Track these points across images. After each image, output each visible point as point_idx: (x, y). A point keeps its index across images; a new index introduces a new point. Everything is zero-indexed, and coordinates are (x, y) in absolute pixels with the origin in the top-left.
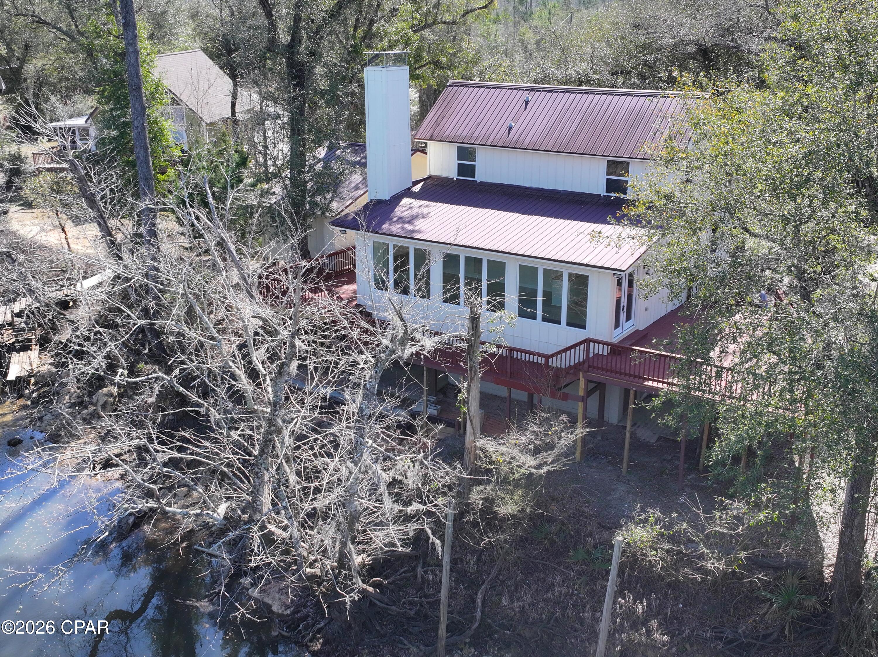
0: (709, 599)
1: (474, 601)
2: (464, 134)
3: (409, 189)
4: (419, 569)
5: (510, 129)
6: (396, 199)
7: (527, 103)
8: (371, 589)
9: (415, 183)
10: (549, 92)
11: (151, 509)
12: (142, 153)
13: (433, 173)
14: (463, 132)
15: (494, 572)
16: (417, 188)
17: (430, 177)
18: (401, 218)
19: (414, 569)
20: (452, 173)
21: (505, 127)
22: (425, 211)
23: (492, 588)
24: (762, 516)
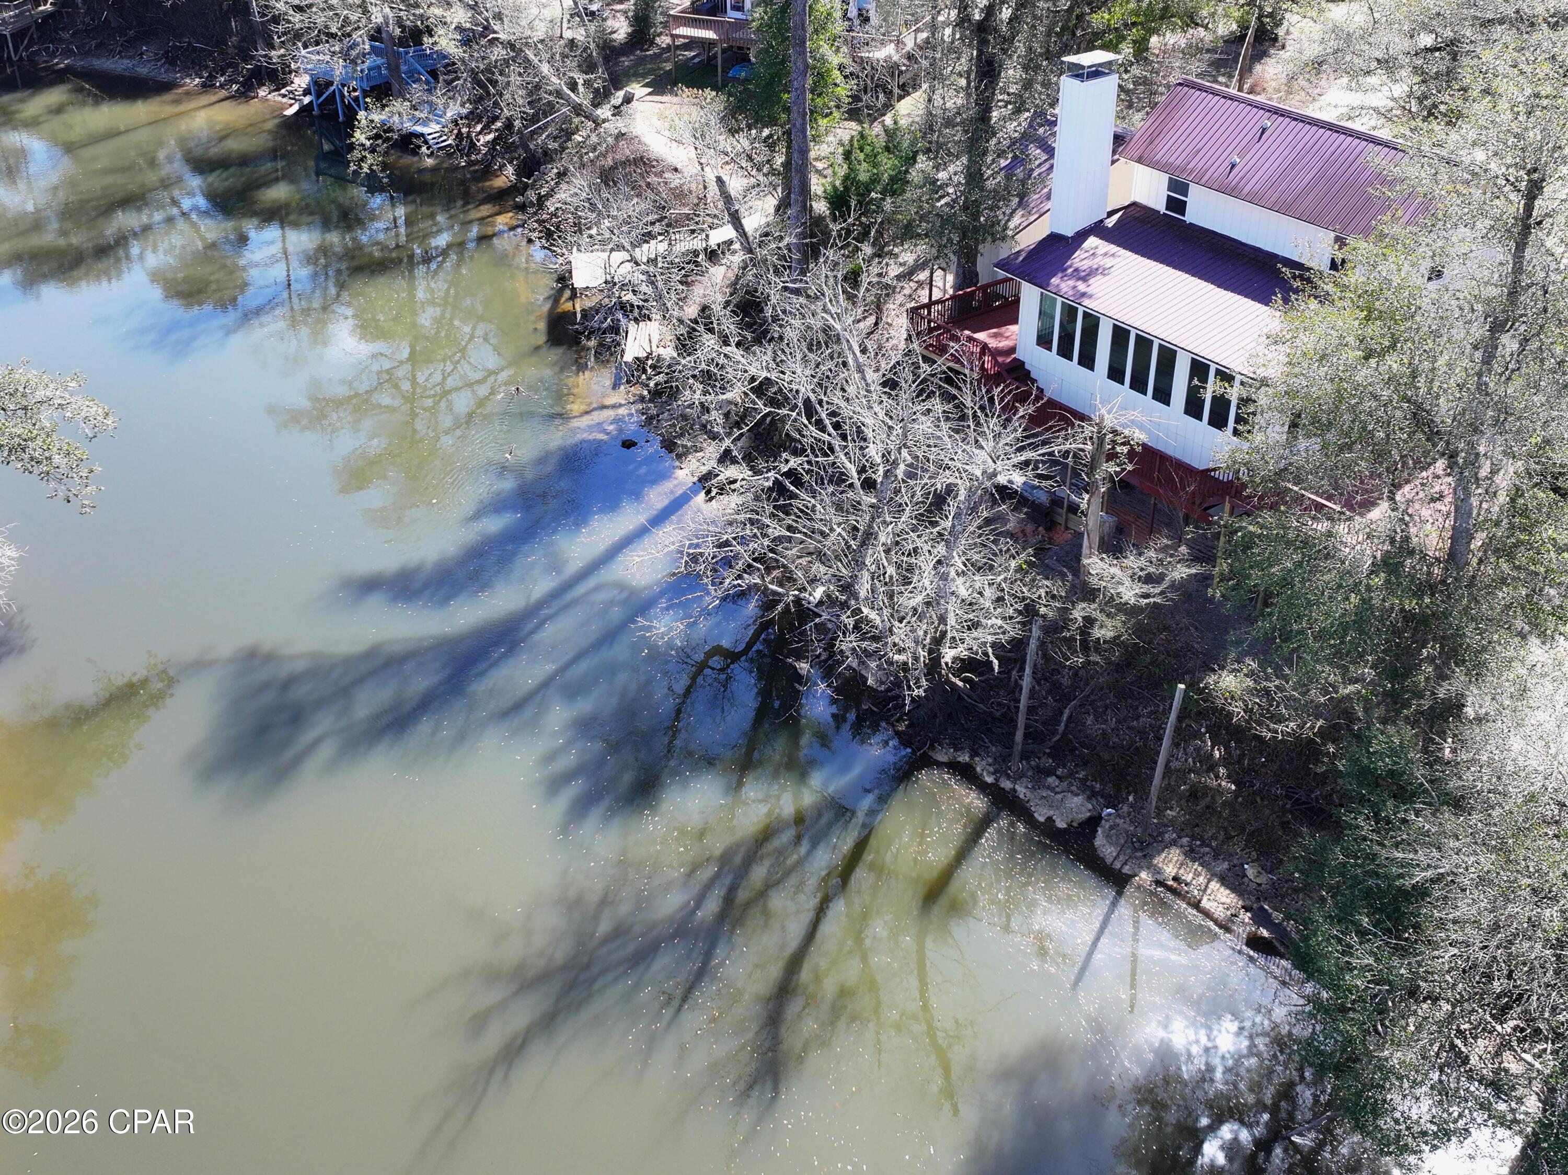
0: (1292, 759)
1: (1061, 713)
2: (1178, 162)
3: (1102, 221)
4: (1014, 673)
5: (1233, 166)
6: (1082, 235)
7: (1264, 130)
8: (960, 684)
9: (1110, 214)
10: (1295, 119)
11: (755, 584)
12: (800, 120)
13: (1138, 200)
14: (1177, 159)
15: (1087, 691)
16: (1111, 222)
17: (1134, 204)
18: (1076, 270)
19: (1010, 672)
20: (1160, 205)
21: (1227, 163)
22: (1108, 262)
23: (1082, 705)
24: (1351, 688)
